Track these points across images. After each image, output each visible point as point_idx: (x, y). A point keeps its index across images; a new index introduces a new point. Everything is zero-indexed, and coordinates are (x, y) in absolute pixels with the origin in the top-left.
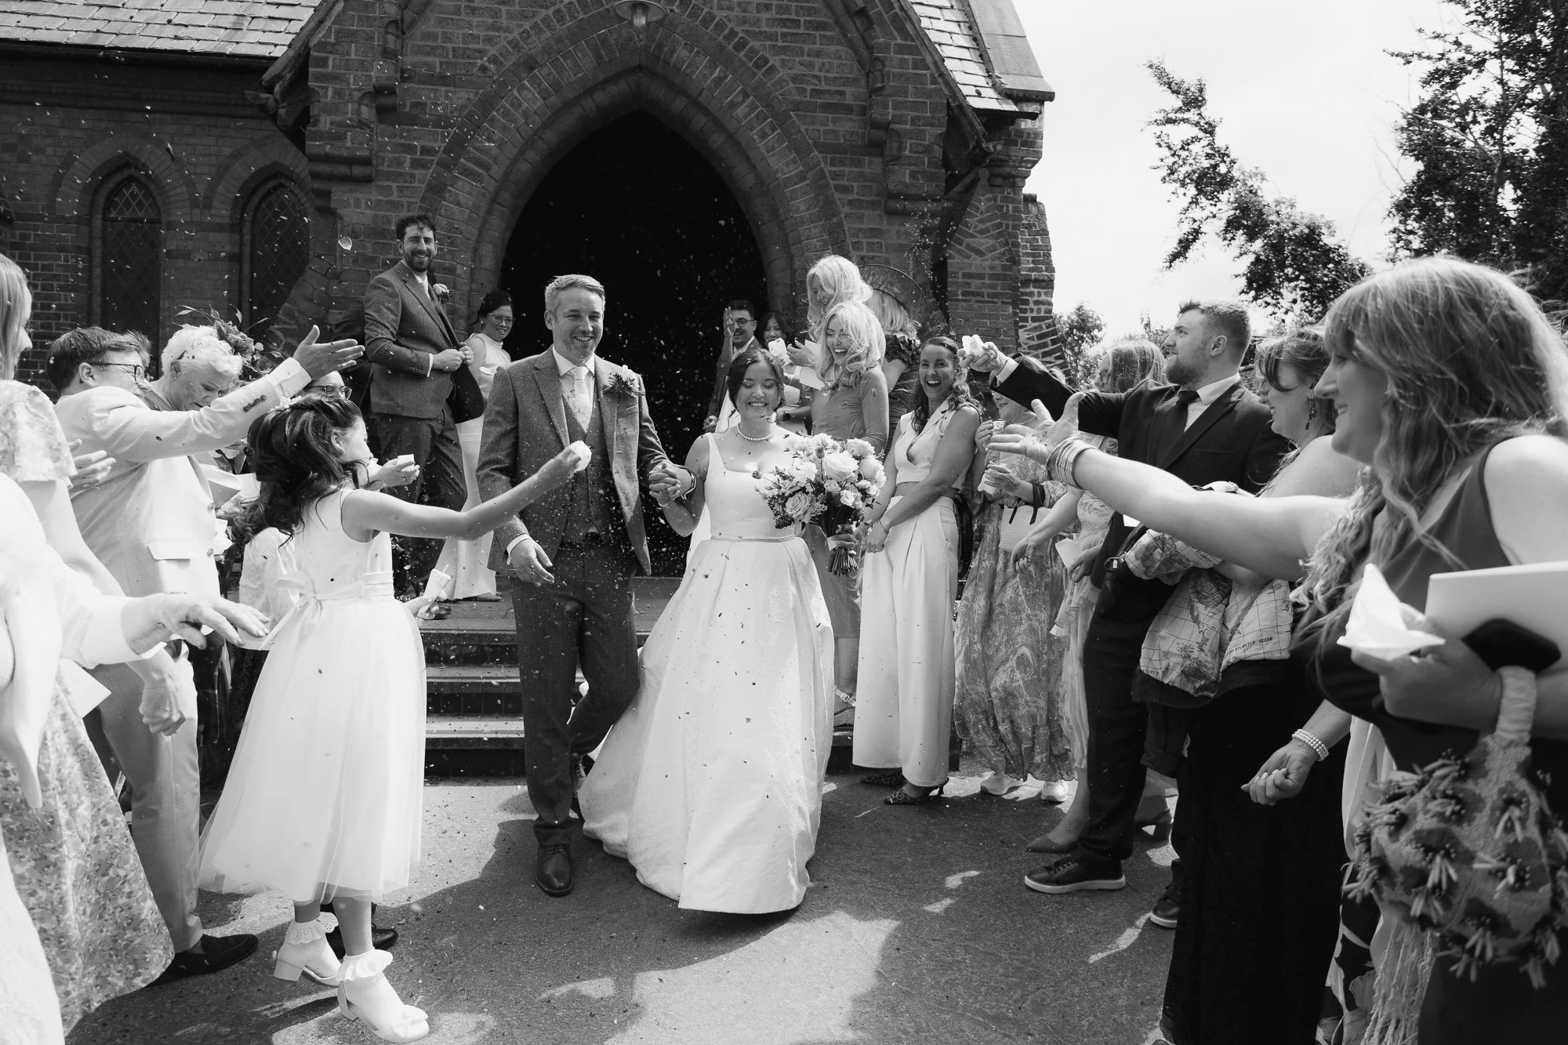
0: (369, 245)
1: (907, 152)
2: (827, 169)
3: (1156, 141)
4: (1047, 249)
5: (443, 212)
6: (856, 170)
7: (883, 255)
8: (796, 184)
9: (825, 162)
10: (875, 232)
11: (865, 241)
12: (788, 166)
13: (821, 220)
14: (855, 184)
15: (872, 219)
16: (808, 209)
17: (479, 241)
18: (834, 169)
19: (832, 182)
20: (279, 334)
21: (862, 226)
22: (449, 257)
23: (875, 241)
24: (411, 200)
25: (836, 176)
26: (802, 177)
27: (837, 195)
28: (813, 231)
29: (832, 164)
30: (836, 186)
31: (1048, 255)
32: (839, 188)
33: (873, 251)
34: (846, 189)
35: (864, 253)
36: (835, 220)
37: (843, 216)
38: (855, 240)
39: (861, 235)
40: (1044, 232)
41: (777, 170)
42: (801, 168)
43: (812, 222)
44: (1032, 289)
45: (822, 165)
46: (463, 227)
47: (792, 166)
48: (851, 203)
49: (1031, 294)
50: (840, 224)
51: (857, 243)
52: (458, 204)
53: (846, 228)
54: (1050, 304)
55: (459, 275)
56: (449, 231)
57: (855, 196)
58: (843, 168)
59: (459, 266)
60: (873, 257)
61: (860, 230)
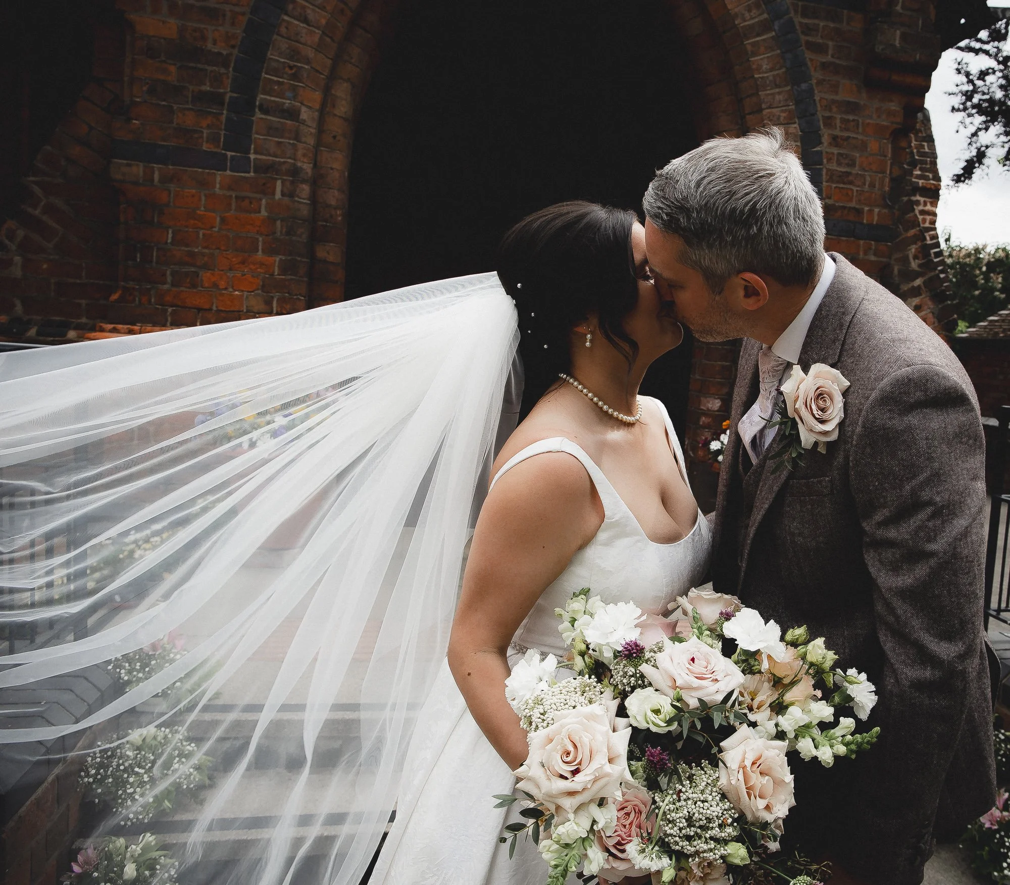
0: (173, 69)
1: (899, 8)
2: (798, 20)
3: (956, 66)
4: (934, 156)
5: (283, 30)
6: (832, 25)
7: (860, 137)
8: (758, 35)
9: (796, 12)
10: (852, 107)
11: (839, 116)
12: (749, 11)
13: (786, 85)
14: (830, 43)
15: (847, 91)
16: (771, 70)
17: (333, 77)
18: (805, 21)
19: (803, 38)
20: (37, 190)
21: (837, 98)
22: (289, 94)
23: (851, 117)
24: (237, 9)
25: (808, 30)
26: (765, 27)
27: (808, 55)
28: (777, 97)
29: (804, 15)
30: (807, 42)
31: (934, 164)
32: (811, 46)
33: (847, 130)
34: (820, 49)
35: (837, 132)
36: (804, 86)
37: (814, 81)
38: (827, 114)
39: (835, 109)
40: (930, 139)
41: (736, 15)
42: (765, 16)
43: (777, 86)
44: (918, 198)
45: (792, 14)
46: (311, 53)
47: (754, 12)
48: (824, 66)
49: (918, 203)
50: (811, 92)
51: (829, 118)
52: (306, 21)
53: (817, 98)
54: (935, 215)
55: (303, 122)
56: (291, 58)
57: (829, 58)
58: (816, 21)
59: (304, 109)
60: (849, 137)
61: (834, 102)
